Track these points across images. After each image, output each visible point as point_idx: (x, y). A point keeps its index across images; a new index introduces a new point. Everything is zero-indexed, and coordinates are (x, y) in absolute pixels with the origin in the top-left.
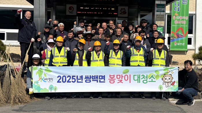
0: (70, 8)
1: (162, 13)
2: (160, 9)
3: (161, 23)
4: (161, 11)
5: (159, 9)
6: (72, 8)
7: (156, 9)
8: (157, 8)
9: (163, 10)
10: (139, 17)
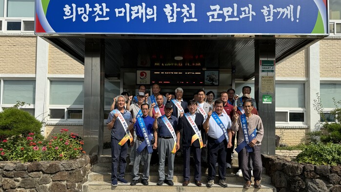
0: (142, 74)
1: (270, 74)
2: (267, 68)
3: (268, 88)
4: (268, 71)
5: (265, 68)
6: (144, 74)
7: (261, 68)
8: (262, 66)
9: (271, 69)
10: (234, 85)
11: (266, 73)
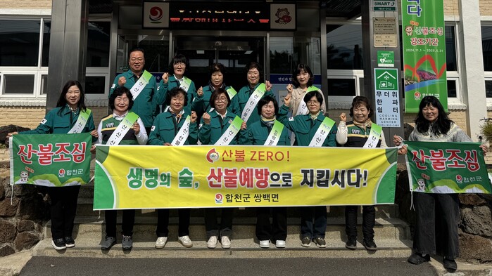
1: (389, 14)
2: (382, 3)
5: (379, 4)
7: (372, 3)
8: (375, 0)
10: (324, 29)
11: (382, 12)
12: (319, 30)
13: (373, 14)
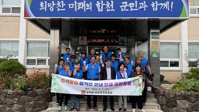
2: (155, 36)
8: (152, 35)
10: (136, 45)
11: (154, 39)
12: (135, 45)
13: (151, 40)
